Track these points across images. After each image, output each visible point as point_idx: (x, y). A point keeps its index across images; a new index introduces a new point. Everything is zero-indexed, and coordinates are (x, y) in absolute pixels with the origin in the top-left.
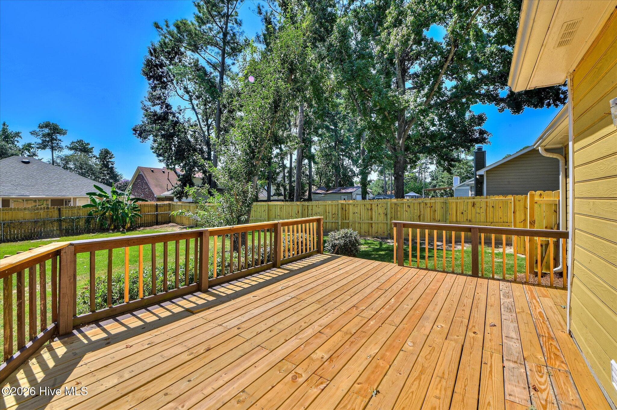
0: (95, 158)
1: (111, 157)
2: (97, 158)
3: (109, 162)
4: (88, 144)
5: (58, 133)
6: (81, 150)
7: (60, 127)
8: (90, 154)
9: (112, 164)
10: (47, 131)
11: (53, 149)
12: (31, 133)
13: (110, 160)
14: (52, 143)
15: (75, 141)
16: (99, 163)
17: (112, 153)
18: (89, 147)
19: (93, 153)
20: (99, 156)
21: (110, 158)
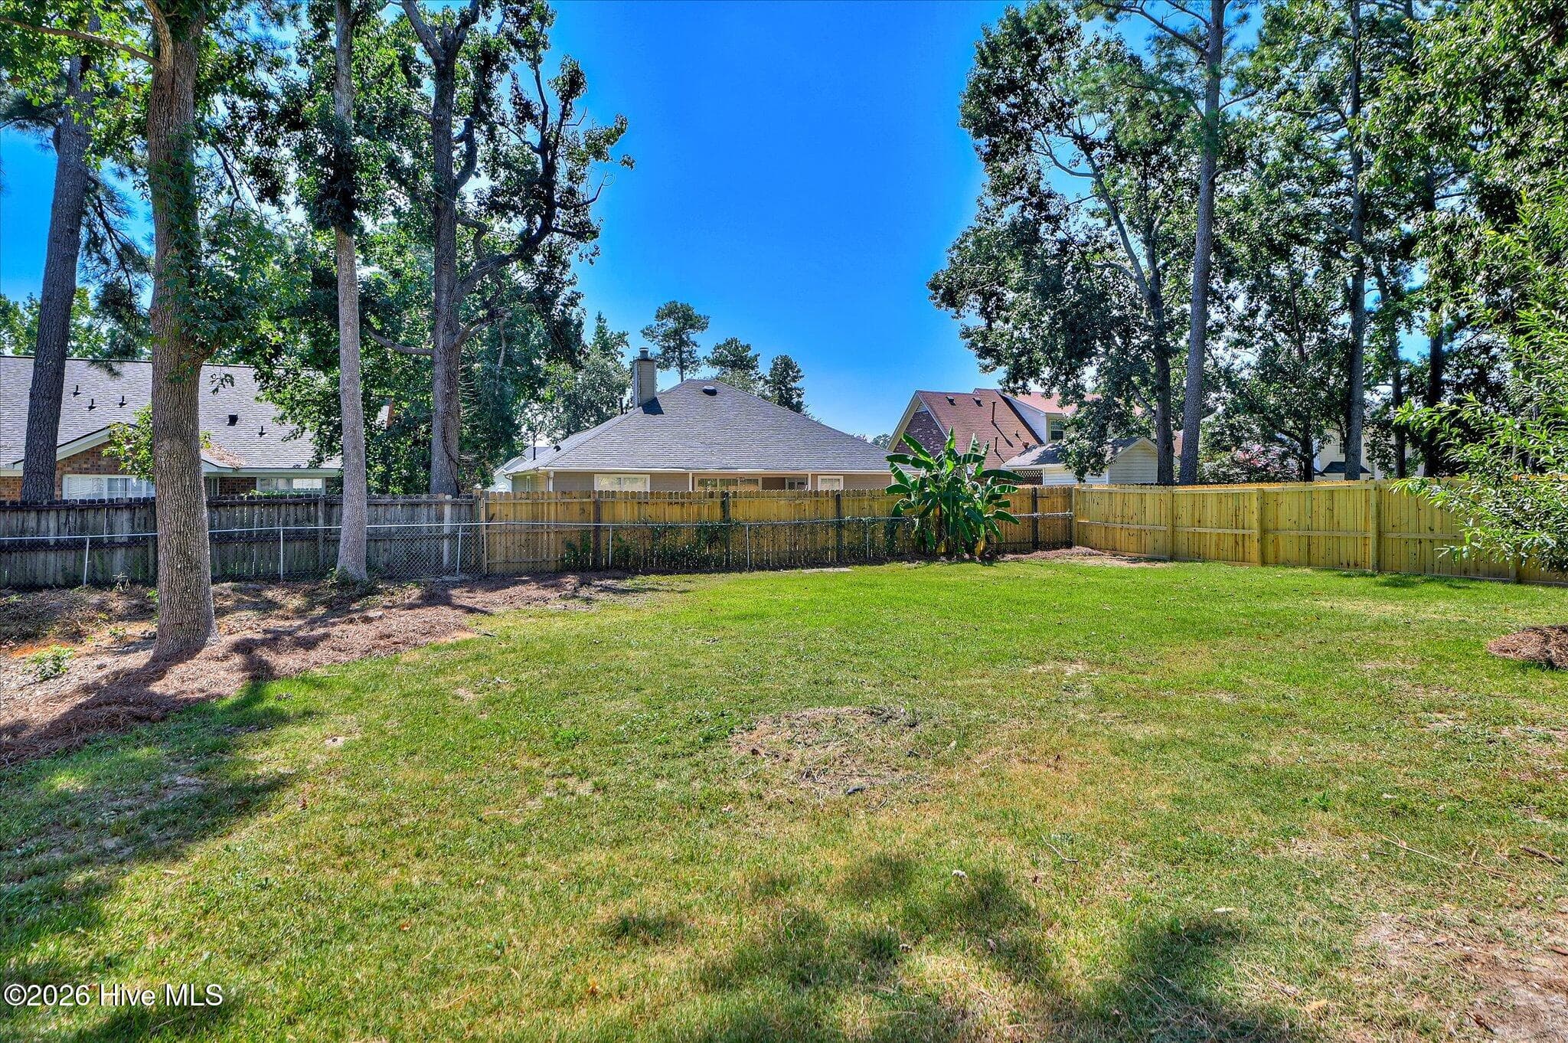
0: (762, 382)
1: (795, 377)
2: (767, 382)
3: (791, 389)
4: (748, 347)
5: (692, 326)
6: (734, 365)
7: (696, 312)
8: (752, 372)
9: (799, 396)
10: (671, 324)
11: (682, 367)
12: (642, 332)
13: (793, 385)
14: (681, 353)
15: (722, 342)
16: (769, 394)
17: (799, 367)
18: (750, 354)
19: (759, 370)
20: (771, 376)
21: (794, 379)
